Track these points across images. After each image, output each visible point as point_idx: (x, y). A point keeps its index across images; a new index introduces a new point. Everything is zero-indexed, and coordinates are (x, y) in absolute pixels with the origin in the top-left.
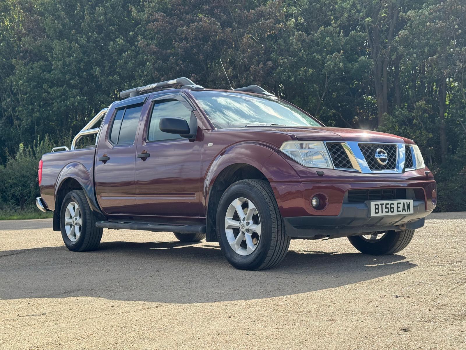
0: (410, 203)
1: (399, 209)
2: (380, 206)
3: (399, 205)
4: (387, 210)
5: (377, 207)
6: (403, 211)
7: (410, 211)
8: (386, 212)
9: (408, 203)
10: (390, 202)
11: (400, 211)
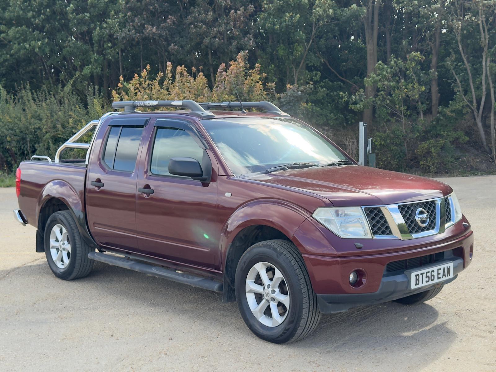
0: (450, 266)
1: (440, 276)
2: (421, 276)
3: (440, 271)
4: (427, 279)
5: (417, 277)
6: (443, 277)
7: (449, 275)
8: (427, 282)
9: (448, 267)
10: (430, 270)
11: (440, 278)
